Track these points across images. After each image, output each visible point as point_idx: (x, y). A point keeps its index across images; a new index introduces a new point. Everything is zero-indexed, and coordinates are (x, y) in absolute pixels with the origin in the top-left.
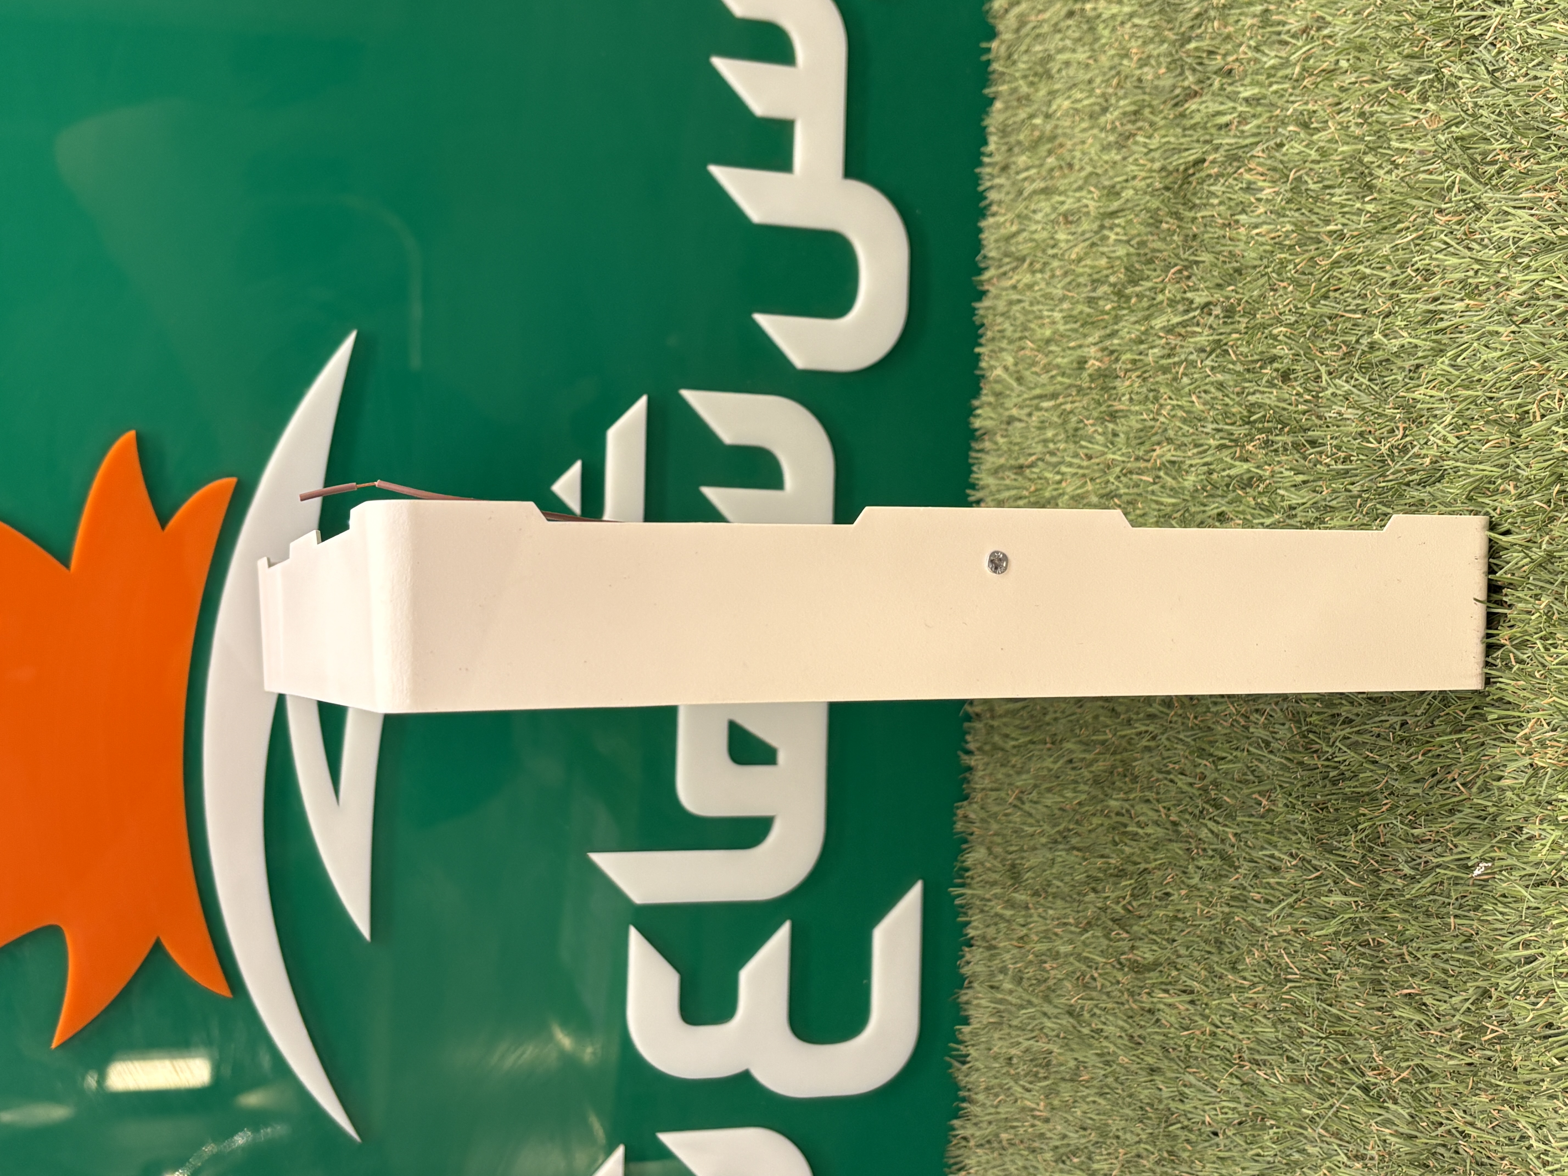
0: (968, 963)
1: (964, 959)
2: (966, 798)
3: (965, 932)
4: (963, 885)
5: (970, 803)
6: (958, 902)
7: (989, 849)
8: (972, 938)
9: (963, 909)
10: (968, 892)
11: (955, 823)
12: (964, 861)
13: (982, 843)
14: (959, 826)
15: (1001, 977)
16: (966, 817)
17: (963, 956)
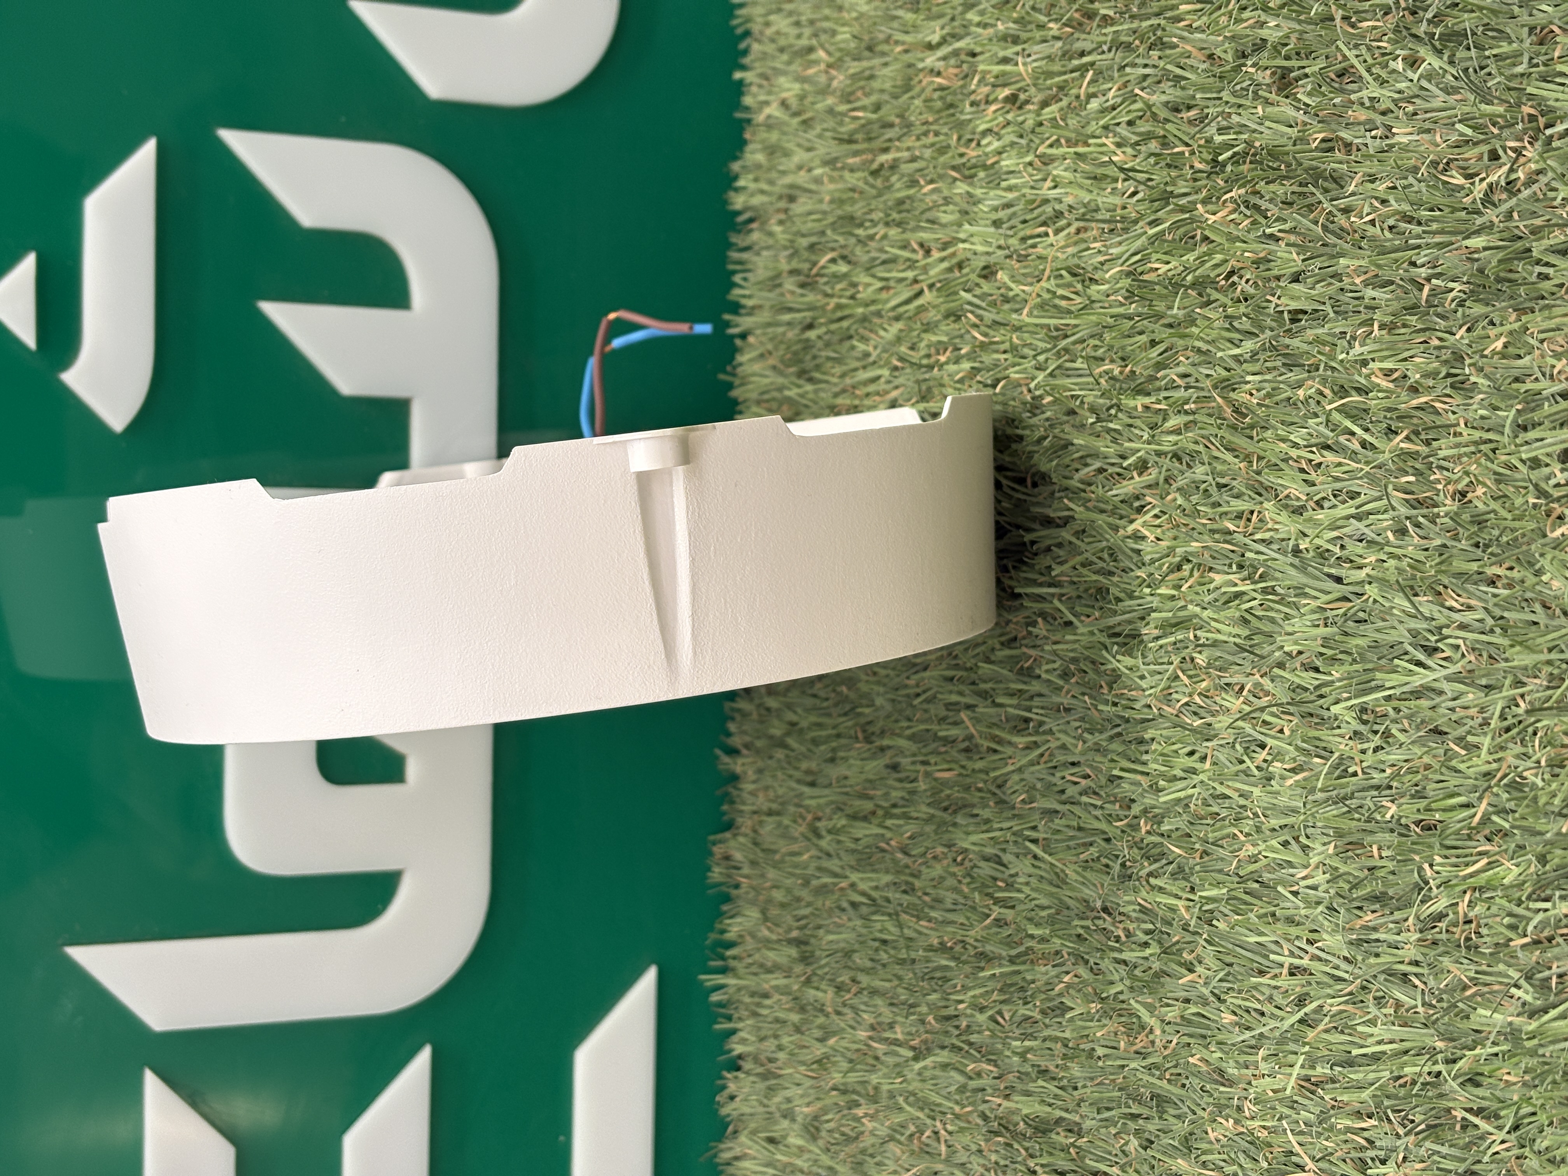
0: (732, 1098)
1: (726, 1093)
2: (729, 826)
3: (727, 1047)
4: (724, 971)
5: (735, 835)
6: (715, 997)
7: (764, 912)
8: (740, 1057)
9: (725, 1011)
10: (731, 981)
11: (709, 869)
12: (723, 932)
13: (753, 903)
14: (716, 874)
15: (785, 1123)
16: (727, 858)
17: (724, 1087)
